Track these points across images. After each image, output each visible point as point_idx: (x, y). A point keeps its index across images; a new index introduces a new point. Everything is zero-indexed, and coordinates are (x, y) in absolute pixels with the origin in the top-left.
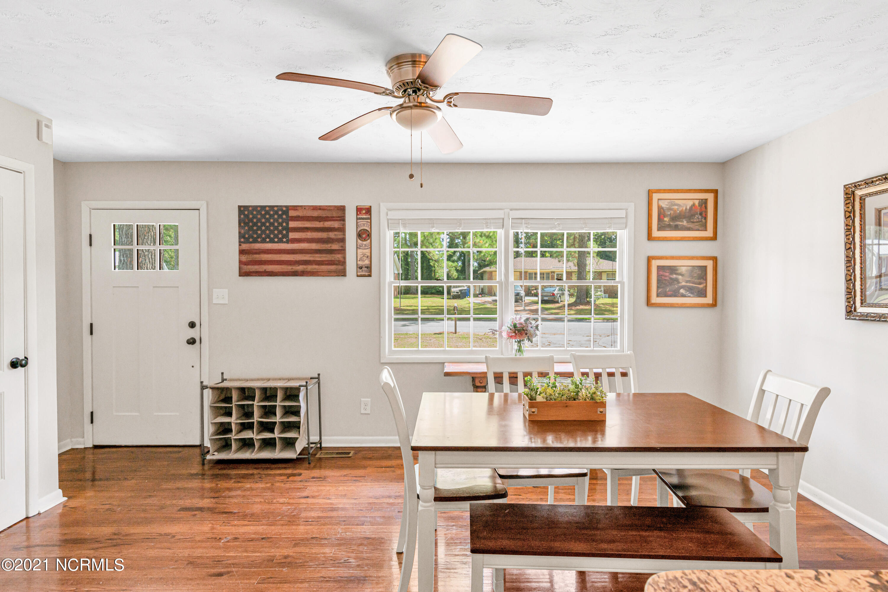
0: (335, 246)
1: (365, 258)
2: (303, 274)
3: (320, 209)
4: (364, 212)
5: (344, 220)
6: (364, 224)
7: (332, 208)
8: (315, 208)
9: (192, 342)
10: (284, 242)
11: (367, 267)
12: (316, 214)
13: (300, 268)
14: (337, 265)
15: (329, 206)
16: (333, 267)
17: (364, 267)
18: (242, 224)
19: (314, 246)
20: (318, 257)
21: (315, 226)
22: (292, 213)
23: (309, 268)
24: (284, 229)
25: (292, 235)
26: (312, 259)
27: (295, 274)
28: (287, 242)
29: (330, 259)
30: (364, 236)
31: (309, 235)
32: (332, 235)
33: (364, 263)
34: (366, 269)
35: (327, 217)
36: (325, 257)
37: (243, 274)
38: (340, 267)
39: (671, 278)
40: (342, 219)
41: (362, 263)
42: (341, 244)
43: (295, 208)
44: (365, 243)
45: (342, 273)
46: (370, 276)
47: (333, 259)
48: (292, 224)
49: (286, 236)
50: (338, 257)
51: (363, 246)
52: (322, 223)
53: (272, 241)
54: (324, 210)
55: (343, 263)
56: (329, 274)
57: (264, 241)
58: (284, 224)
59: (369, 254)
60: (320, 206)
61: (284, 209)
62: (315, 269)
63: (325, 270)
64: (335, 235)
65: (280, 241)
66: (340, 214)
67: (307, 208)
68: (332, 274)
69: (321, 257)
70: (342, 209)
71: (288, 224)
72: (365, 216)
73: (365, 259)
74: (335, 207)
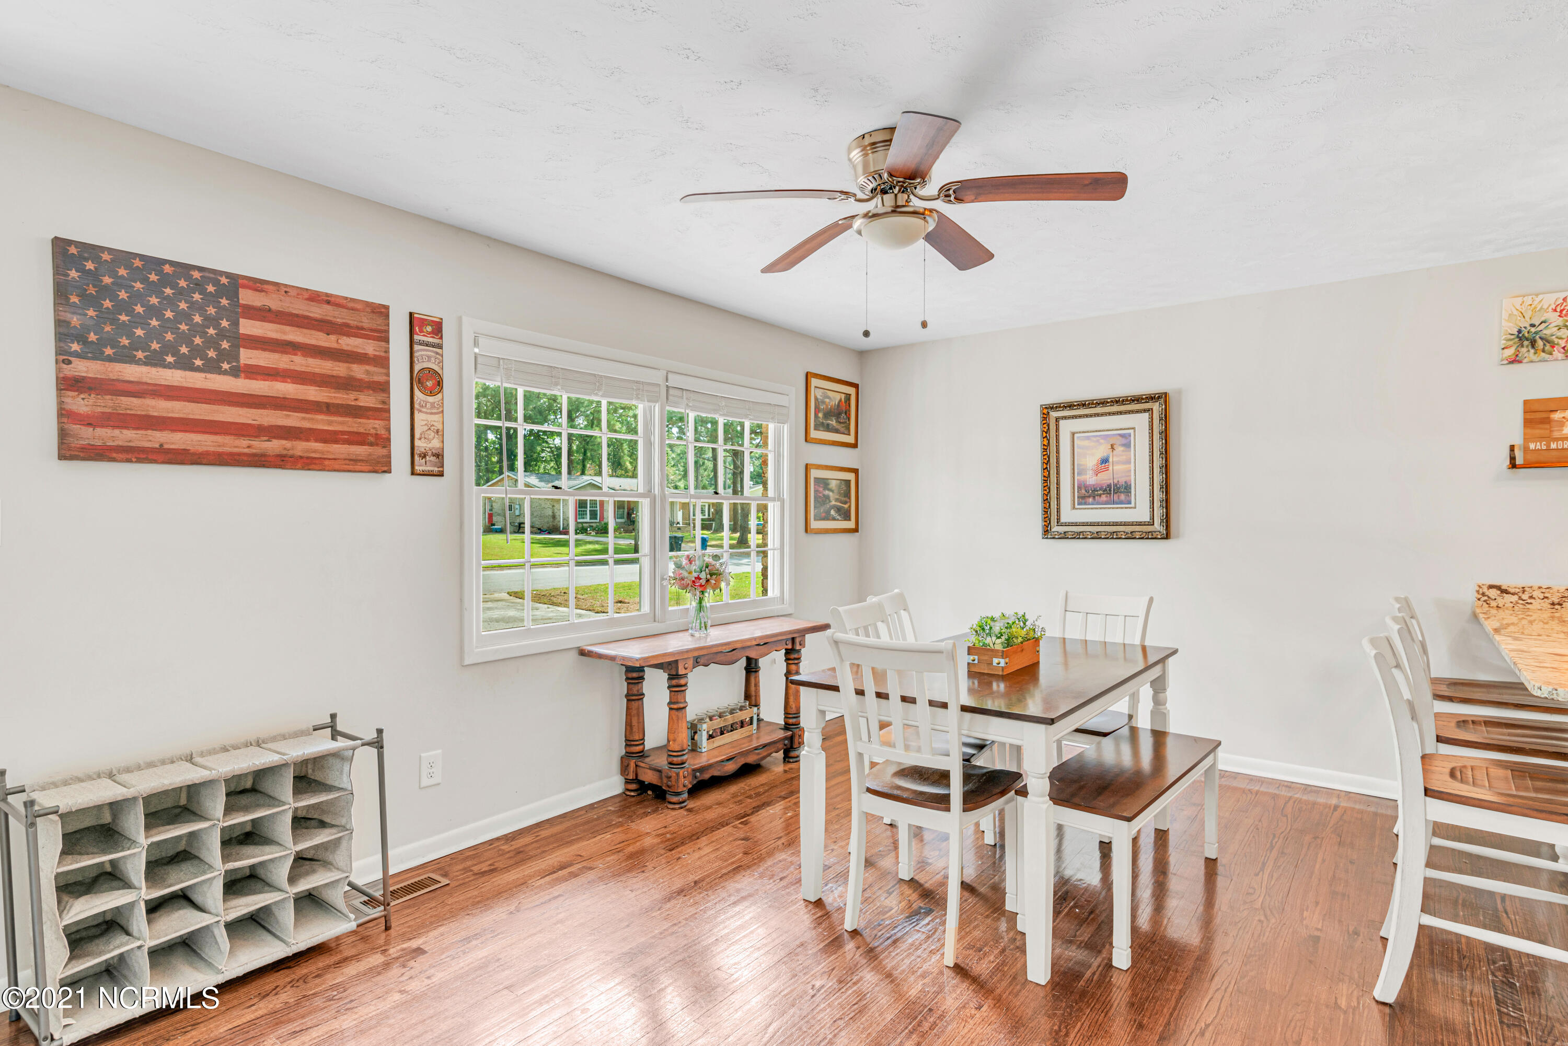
0: (367, 400)
1: (433, 434)
2: (282, 462)
3: (328, 302)
4: (429, 329)
5: (387, 340)
6: (429, 357)
7: (359, 306)
8: (315, 297)
10: (225, 373)
11: (436, 456)
12: (316, 311)
13: (274, 446)
14: (371, 444)
15: (353, 300)
16: (362, 451)
17: (430, 453)
18: (75, 299)
19: (312, 393)
20: (322, 422)
21: (313, 342)
22: (247, 297)
23: (300, 447)
24: (222, 334)
25: (247, 356)
26: (306, 425)
27: (259, 461)
28: (235, 372)
29: (355, 430)
30: (429, 384)
31: (299, 363)
32: (359, 371)
33: (430, 445)
34: (433, 459)
35: (347, 325)
36: (342, 423)
38: (379, 451)
39: (824, 495)
40: (383, 336)
41: (425, 445)
42: (381, 396)
43: (258, 285)
44: (431, 399)
45: (382, 466)
46: (441, 474)
47: (362, 430)
48: (248, 327)
49: (232, 356)
50: (372, 425)
51: (428, 405)
52: (333, 338)
53: (185, 364)
54: (338, 305)
55: (384, 441)
56: (351, 465)
57: (155, 360)
58: (225, 323)
59: (440, 427)
60: (327, 295)
61: (224, 280)
62: (315, 451)
63: (342, 456)
64: (368, 372)
65: (212, 367)
66: (377, 323)
67: (293, 293)
68: (358, 468)
69: (330, 423)
70: (382, 312)
71: (236, 324)
72: (431, 340)
73: (431, 437)
74: (367, 304)
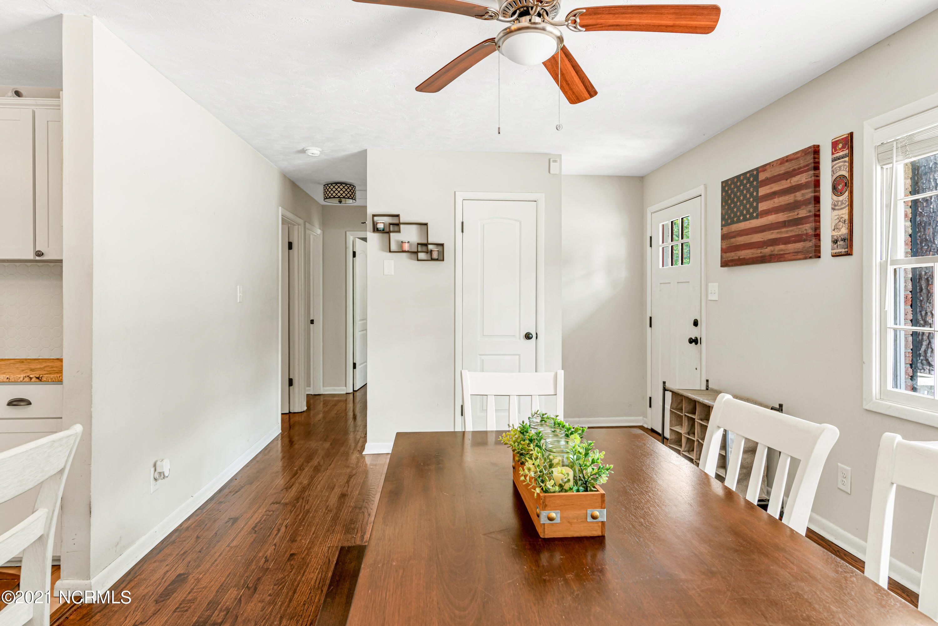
0: (803, 212)
1: (842, 224)
2: (770, 259)
3: (787, 161)
4: (840, 146)
5: (818, 167)
6: (840, 167)
7: (799, 155)
8: (782, 161)
9: (694, 341)
10: (755, 218)
11: (844, 240)
13: (767, 251)
14: (805, 241)
15: (796, 153)
16: (799, 245)
17: (840, 239)
18: (724, 204)
19: (781, 217)
20: (785, 233)
21: (781, 188)
22: (762, 176)
23: (776, 249)
24: (755, 199)
25: (763, 206)
26: (778, 236)
27: (763, 259)
28: (757, 217)
29: (797, 233)
30: (840, 187)
31: (777, 202)
32: (800, 196)
33: (840, 233)
34: (845, 242)
35: (795, 170)
36: (791, 231)
37: (725, 264)
38: (813, 244)
40: (816, 166)
41: (837, 234)
42: (814, 207)
43: (763, 168)
44: (841, 198)
45: (816, 253)
46: (850, 253)
47: (800, 233)
48: (762, 191)
49: (756, 208)
51: (840, 203)
52: (789, 181)
53: (745, 219)
54: (791, 160)
55: (811, 237)
56: (796, 256)
57: (739, 220)
58: (755, 194)
59: (846, 217)
60: (787, 157)
61: (755, 173)
62: (782, 250)
63: (792, 251)
64: (803, 195)
65: (752, 218)
66: (813, 158)
67: (775, 164)
68: (799, 257)
69: (787, 232)
70: (816, 150)
71: (758, 192)
72: (841, 154)
73: (841, 227)
74: (803, 151)
